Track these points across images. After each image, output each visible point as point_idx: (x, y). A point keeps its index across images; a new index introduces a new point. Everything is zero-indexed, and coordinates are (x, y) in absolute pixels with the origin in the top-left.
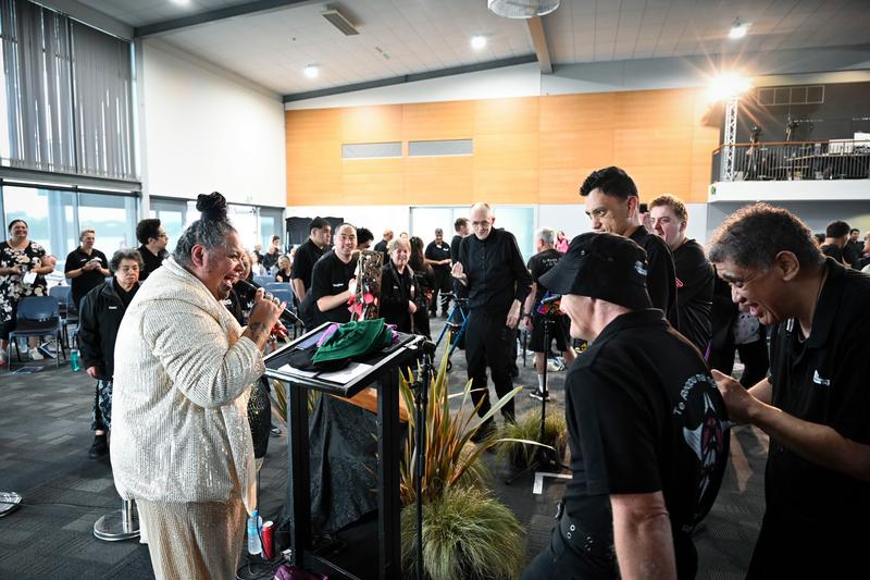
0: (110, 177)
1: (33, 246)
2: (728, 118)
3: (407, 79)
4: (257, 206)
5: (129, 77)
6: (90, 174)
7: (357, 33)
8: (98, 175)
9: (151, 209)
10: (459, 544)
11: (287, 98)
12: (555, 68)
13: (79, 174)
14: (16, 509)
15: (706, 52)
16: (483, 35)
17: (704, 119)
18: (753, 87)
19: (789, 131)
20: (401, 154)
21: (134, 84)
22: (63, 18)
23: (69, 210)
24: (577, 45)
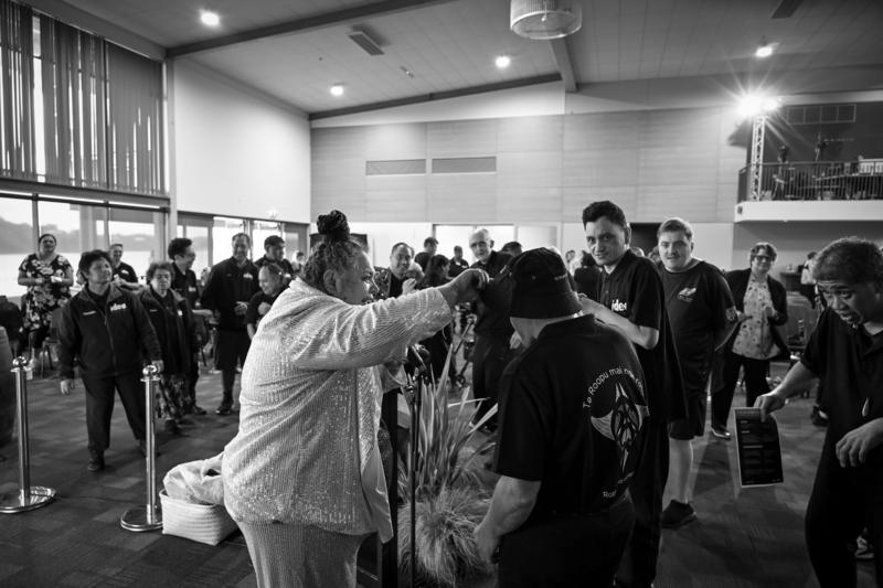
0: (140, 193)
1: (60, 259)
2: (755, 137)
3: (432, 97)
4: (281, 222)
5: (160, 97)
6: (121, 190)
7: (381, 53)
8: (128, 191)
9: (179, 223)
10: (451, 537)
11: (313, 116)
12: (580, 87)
13: (110, 190)
14: (51, 501)
15: (732, 70)
16: (507, 54)
17: (731, 138)
18: (780, 106)
19: (818, 151)
20: (424, 172)
21: (165, 104)
22: (99, 40)
23: (100, 225)
24: (602, 63)
